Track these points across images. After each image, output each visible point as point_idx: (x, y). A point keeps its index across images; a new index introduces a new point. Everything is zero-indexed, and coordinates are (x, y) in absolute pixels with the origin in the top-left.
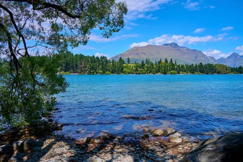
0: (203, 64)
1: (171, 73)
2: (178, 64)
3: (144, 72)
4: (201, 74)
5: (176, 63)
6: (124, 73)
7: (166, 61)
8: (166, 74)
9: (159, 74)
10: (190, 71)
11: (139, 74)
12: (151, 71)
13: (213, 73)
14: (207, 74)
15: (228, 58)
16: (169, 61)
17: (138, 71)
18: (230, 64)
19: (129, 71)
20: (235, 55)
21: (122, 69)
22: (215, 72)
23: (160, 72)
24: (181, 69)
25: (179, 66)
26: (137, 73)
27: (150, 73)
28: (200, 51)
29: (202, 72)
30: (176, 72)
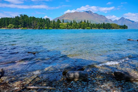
0: (105, 23)
1: (87, 28)
2: (91, 24)
3: (72, 28)
4: (104, 29)
5: (90, 23)
6: (60, 28)
7: (85, 21)
8: (84, 29)
9: (80, 29)
10: (98, 27)
11: (69, 29)
12: (76, 27)
13: (110, 29)
14: (107, 29)
15: (119, 20)
16: (86, 22)
17: (68, 27)
18: (120, 24)
19: (63, 27)
20: (122, 19)
21: (59, 26)
22: (111, 28)
23: (81, 28)
24: (92, 26)
25: (92, 24)
26: (67, 29)
27: (75, 28)
28: (104, 16)
29: (104, 28)
30: (90, 28)
